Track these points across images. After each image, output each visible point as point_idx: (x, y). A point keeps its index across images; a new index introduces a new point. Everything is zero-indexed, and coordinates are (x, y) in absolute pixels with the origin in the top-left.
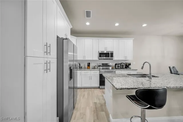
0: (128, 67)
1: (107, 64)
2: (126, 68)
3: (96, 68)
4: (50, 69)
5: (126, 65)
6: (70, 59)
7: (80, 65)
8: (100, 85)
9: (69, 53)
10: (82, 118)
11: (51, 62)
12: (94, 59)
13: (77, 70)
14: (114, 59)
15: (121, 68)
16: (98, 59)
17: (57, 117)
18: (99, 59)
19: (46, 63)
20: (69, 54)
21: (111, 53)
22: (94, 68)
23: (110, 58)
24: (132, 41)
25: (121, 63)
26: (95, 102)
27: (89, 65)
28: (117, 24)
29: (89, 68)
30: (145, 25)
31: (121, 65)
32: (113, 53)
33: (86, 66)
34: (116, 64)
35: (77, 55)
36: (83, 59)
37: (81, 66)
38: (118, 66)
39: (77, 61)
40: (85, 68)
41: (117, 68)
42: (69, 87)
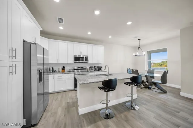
0: (100, 70)
1: (82, 67)
2: (98, 70)
3: (72, 71)
4: (15, 72)
5: (99, 68)
6: (39, 63)
7: (53, 68)
8: (75, 87)
9: (38, 55)
10: (53, 116)
11: (17, 65)
12: (69, 63)
13: (49, 74)
14: (88, 63)
15: (94, 71)
16: (73, 63)
17: (24, 119)
18: (75, 63)
19: (12, 66)
20: (38, 57)
21: (85, 57)
22: (70, 71)
23: (85, 62)
24: (103, 48)
25: (95, 66)
26: (69, 101)
27: (63, 68)
28: (89, 33)
29: (64, 72)
30: (110, 37)
31: (94, 68)
32: (87, 58)
33: (61, 70)
34: (90, 67)
35: (48, 58)
36: (57, 63)
37: (54, 70)
38: (92, 69)
39: (48, 64)
40: (60, 72)
41: (91, 70)
42: (38, 93)
